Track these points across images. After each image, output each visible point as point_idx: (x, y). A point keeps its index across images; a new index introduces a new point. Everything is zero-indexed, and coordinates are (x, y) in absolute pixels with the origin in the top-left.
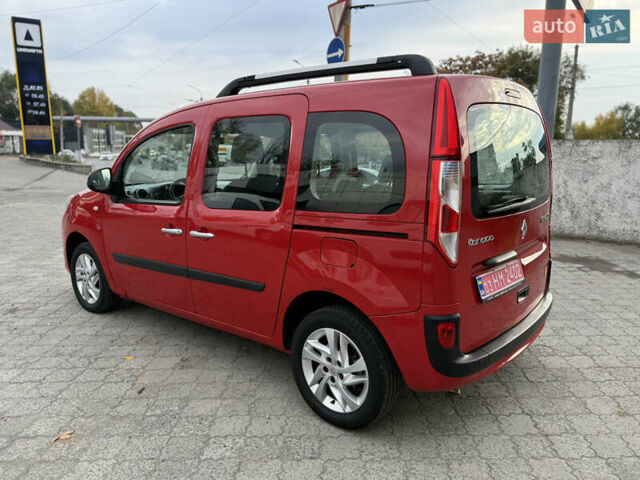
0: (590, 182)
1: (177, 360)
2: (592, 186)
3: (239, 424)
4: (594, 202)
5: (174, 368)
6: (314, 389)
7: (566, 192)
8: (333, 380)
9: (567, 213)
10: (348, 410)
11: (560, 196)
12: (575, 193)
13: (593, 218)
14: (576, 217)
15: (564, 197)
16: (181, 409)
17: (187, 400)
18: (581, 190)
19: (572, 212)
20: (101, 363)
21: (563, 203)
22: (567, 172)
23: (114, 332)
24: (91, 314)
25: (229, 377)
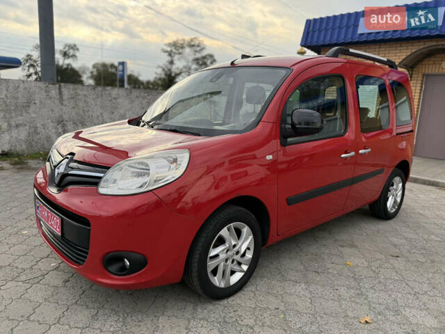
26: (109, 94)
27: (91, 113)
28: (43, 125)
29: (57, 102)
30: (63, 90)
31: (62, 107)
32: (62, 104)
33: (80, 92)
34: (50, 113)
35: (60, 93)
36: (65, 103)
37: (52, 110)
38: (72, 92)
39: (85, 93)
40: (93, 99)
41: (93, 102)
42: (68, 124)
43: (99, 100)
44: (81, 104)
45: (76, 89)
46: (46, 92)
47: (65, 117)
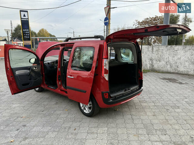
0: (175, 57)
1: (55, 103)
2: (176, 58)
3: (65, 116)
4: (176, 63)
5: (54, 104)
6: (82, 108)
7: (169, 60)
8: (86, 106)
9: (169, 66)
10: (89, 112)
11: (167, 61)
12: (171, 60)
13: (176, 67)
14: (172, 67)
15: (168, 61)
16: (54, 112)
17: (56, 111)
18: (173, 59)
19: (170, 66)
20: (38, 103)
21: (168, 63)
22: (169, 54)
23: (42, 96)
24: (37, 92)
25: (66, 106)
26: (174, 49)
27: (164, 57)
28: (145, 60)
29: (151, 52)
30: (154, 48)
31: (153, 54)
32: (153, 53)
33: (160, 49)
34: (148, 56)
35: (153, 49)
36: (154, 53)
37: (149, 55)
38: (157, 48)
39: (162, 48)
40: (166, 51)
41: (165, 52)
42: (154, 60)
43: (168, 51)
44: (160, 53)
45: (159, 47)
46: (148, 49)
47: (153, 58)
